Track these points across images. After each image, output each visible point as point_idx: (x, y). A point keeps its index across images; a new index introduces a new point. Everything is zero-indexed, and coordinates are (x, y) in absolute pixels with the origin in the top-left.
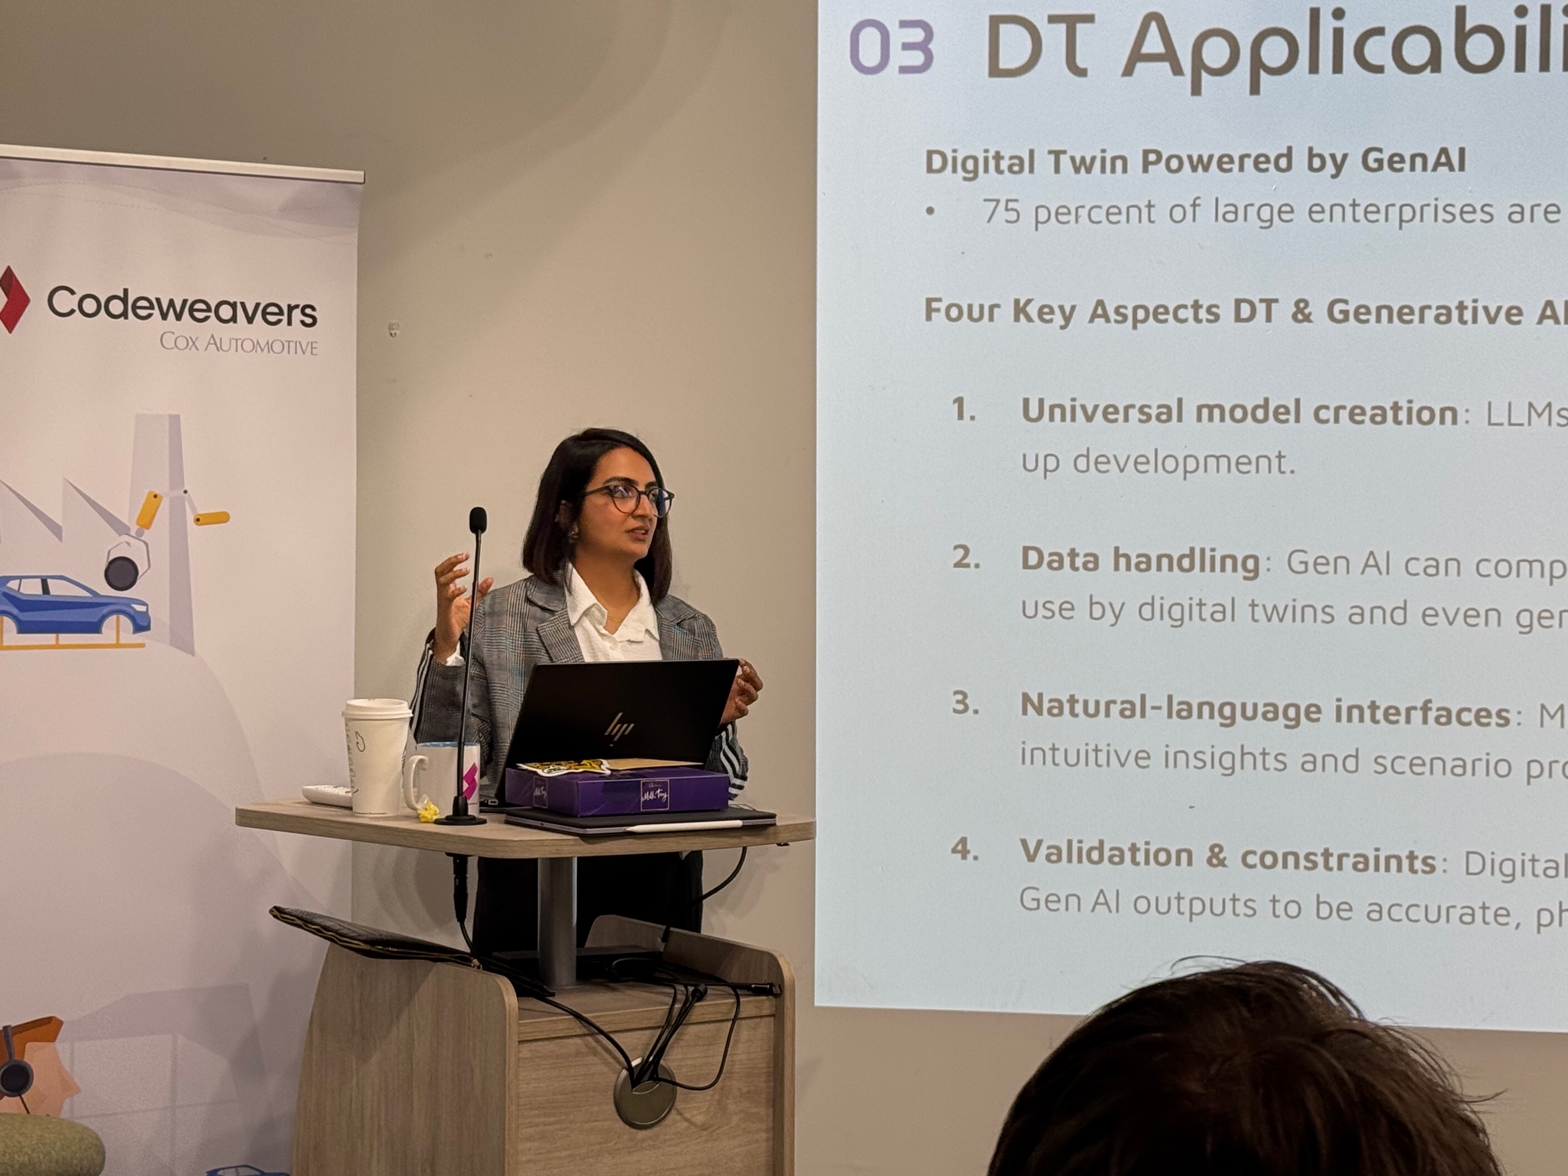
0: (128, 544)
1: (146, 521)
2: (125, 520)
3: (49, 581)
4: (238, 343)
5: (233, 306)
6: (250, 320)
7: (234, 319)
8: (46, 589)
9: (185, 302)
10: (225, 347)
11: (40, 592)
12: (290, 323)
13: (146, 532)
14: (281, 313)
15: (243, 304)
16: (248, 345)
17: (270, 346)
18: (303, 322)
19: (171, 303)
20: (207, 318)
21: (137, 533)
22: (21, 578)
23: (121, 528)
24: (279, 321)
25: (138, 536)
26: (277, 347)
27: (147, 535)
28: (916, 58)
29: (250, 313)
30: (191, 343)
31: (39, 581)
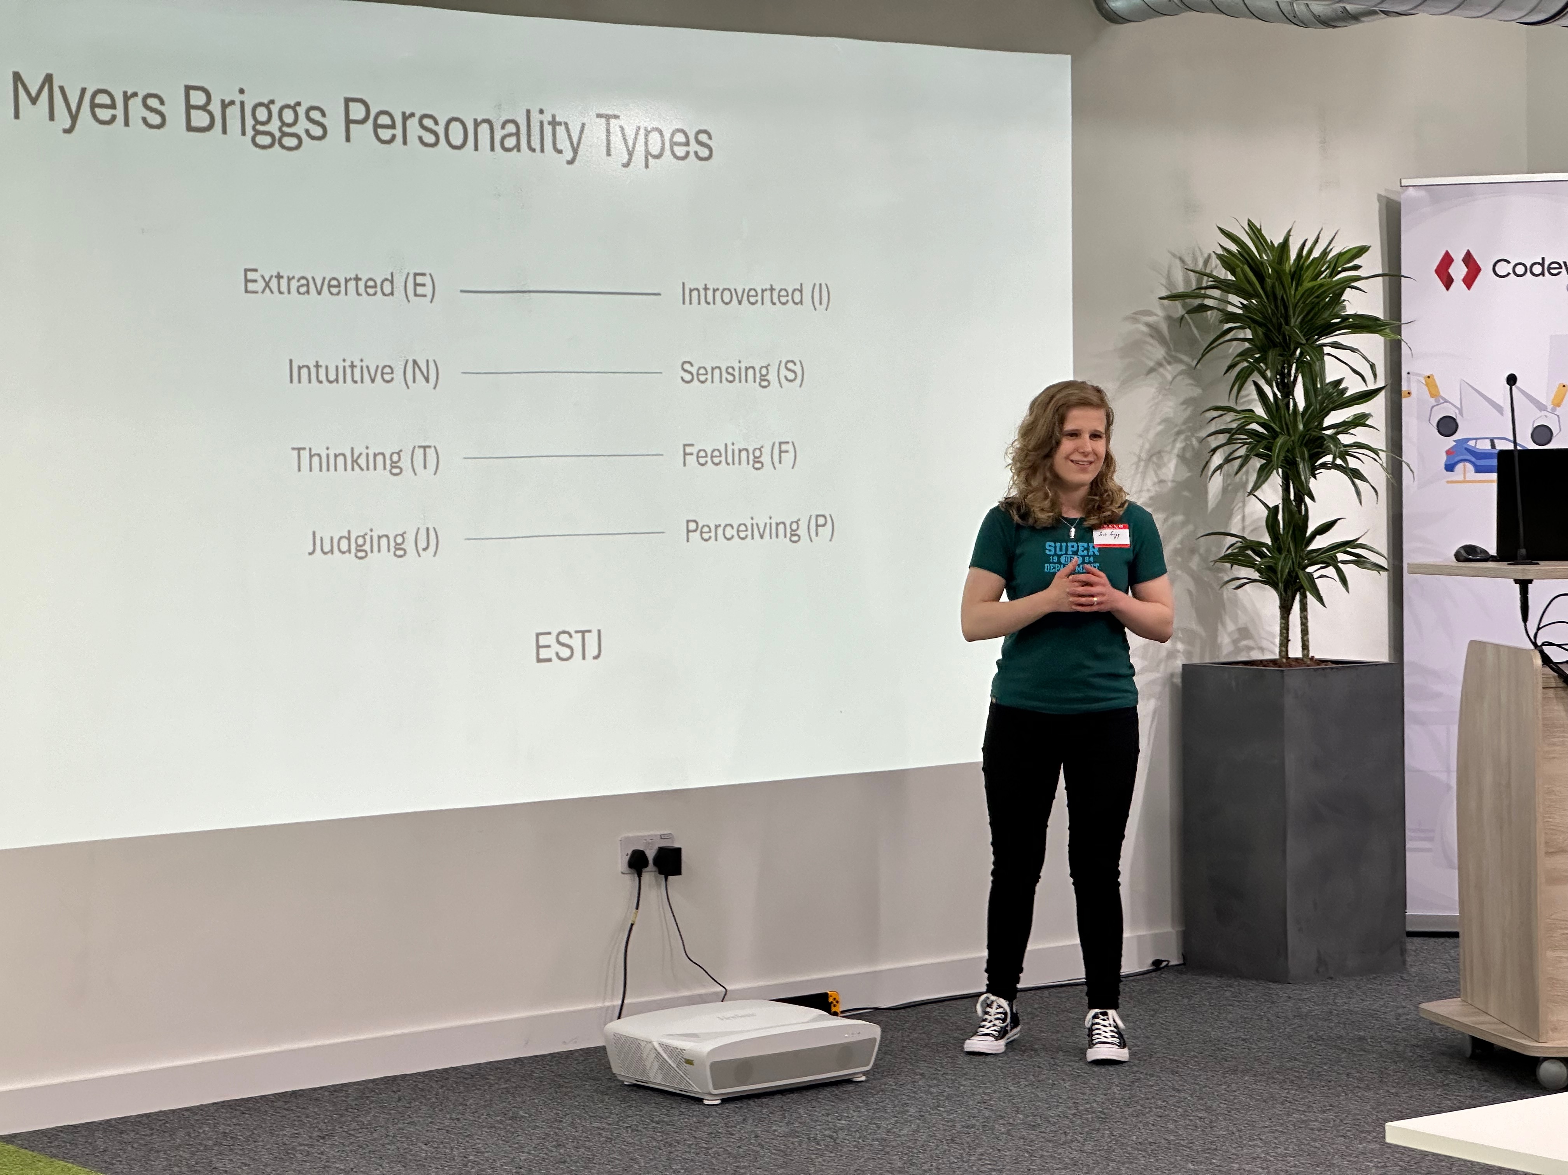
0: (1546, 416)
1: (1557, 403)
2: (1544, 403)
3: (1496, 441)
8: (1493, 446)
11: (1489, 447)
13: (1558, 408)
21: (1552, 409)
22: (1476, 439)
23: (1541, 407)
25: (1553, 412)
27: (1559, 411)
31: (1488, 441)
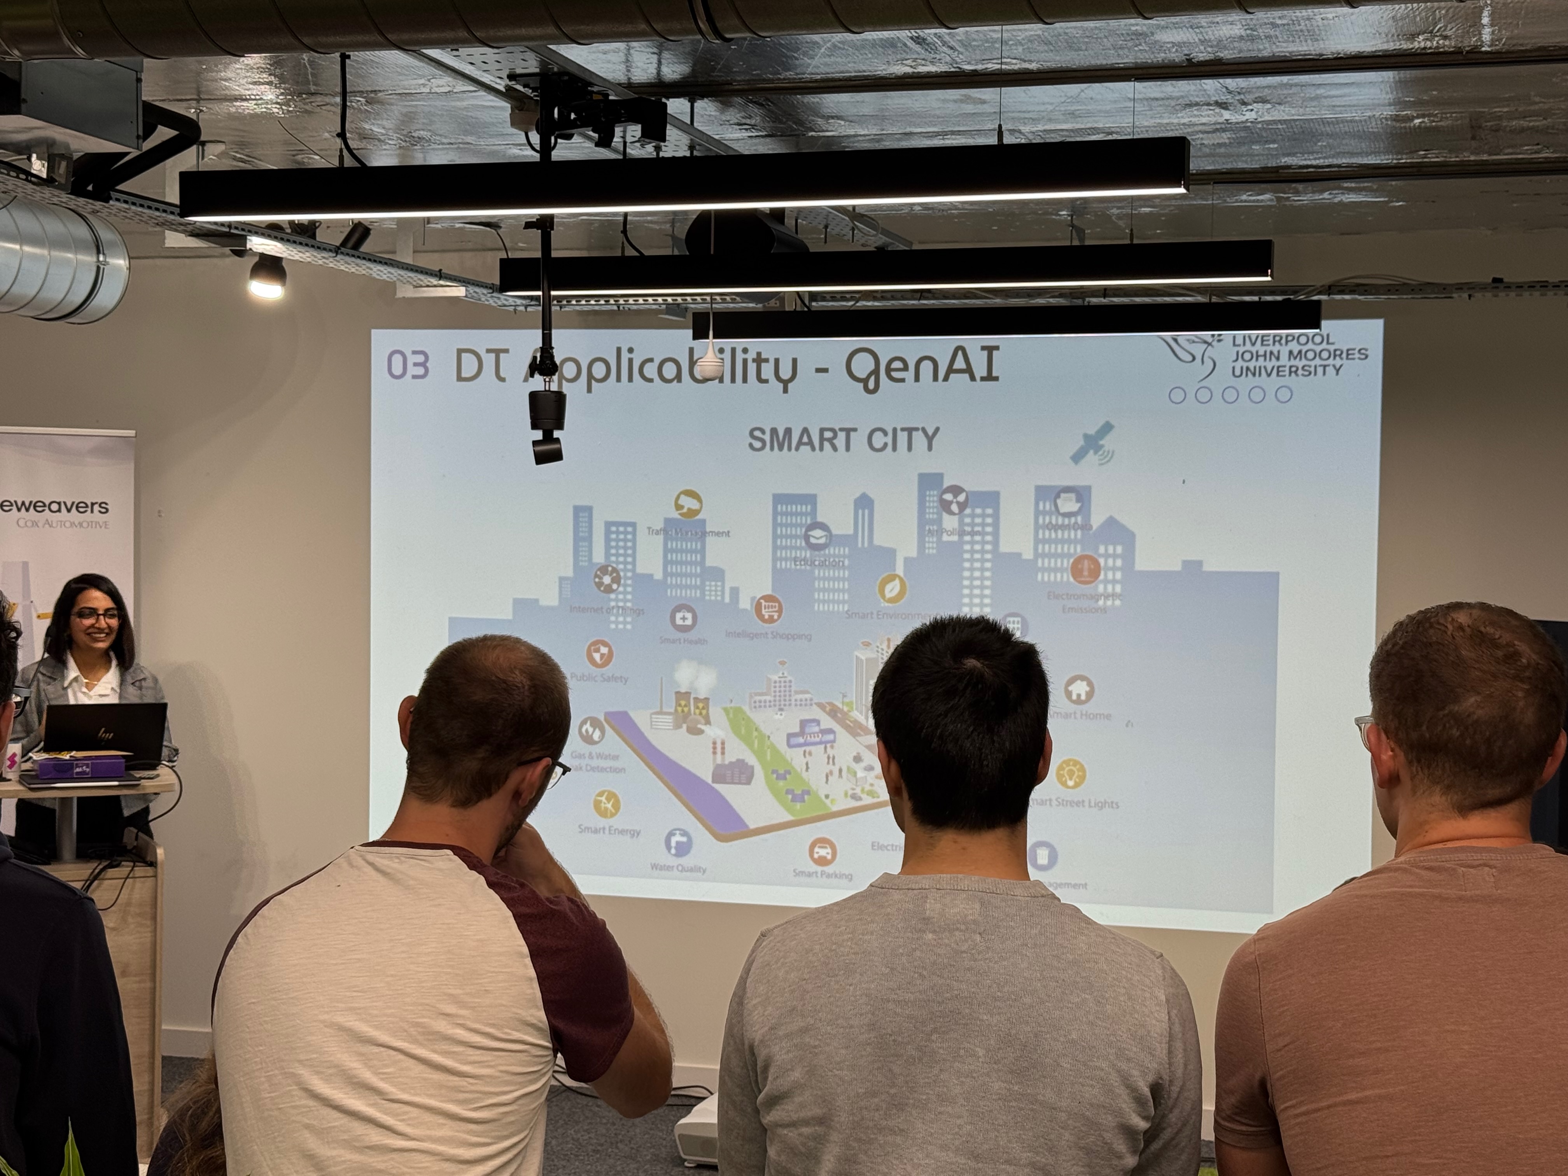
4: (62, 523)
5: (59, 503)
6: (69, 511)
7: (59, 511)
9: (31, 502)
10: (54, 525)
12: (92, 511)
14: (87, 506)
15: (65, 503)
16: (68, 524)
17: (81, 524)
18: (100, 512)
19: (23, 503)
20: (43, 511)
24: (86, 511)
26: (85, 525)
28: (420, 371)
29: (69, 506)
30: (35, 524)
